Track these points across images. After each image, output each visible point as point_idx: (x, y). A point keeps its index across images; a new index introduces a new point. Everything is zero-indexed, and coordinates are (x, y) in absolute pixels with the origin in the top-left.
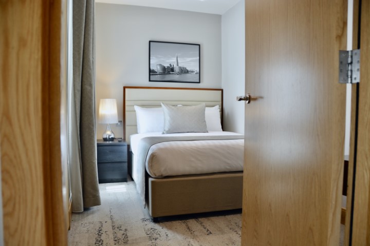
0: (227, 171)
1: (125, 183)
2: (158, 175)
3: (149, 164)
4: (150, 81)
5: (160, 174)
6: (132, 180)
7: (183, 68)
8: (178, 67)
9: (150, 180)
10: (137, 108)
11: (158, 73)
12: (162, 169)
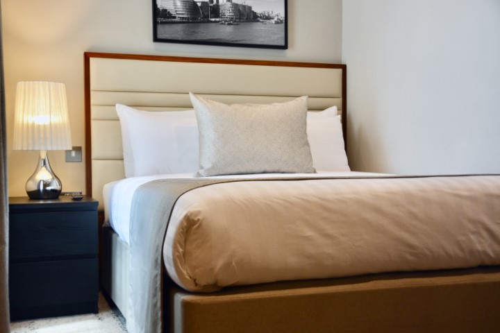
0: (405, 267)
1: (92, 316)
2: (203, 282)
3: (175, 247)
4: (156, 39)
5: (210, 281)
6: (113, 307)
7: (244, 7)
8: (229, 4)
9: (179, 298)
10: (123, 111)
11: (177, 20)
12: (220, 263)
